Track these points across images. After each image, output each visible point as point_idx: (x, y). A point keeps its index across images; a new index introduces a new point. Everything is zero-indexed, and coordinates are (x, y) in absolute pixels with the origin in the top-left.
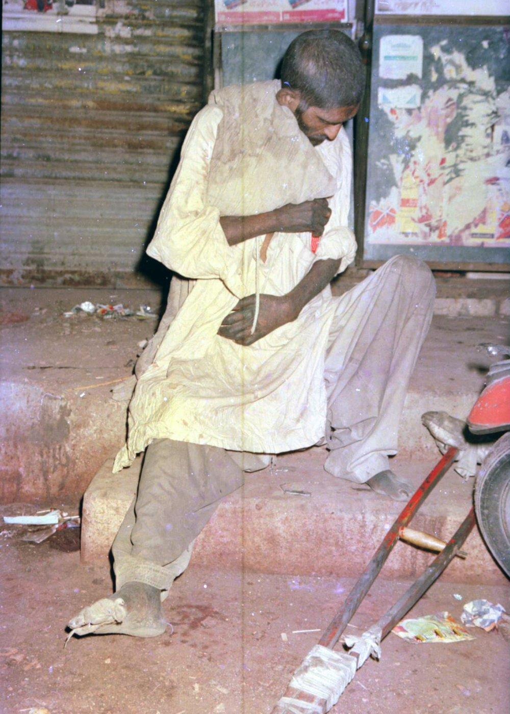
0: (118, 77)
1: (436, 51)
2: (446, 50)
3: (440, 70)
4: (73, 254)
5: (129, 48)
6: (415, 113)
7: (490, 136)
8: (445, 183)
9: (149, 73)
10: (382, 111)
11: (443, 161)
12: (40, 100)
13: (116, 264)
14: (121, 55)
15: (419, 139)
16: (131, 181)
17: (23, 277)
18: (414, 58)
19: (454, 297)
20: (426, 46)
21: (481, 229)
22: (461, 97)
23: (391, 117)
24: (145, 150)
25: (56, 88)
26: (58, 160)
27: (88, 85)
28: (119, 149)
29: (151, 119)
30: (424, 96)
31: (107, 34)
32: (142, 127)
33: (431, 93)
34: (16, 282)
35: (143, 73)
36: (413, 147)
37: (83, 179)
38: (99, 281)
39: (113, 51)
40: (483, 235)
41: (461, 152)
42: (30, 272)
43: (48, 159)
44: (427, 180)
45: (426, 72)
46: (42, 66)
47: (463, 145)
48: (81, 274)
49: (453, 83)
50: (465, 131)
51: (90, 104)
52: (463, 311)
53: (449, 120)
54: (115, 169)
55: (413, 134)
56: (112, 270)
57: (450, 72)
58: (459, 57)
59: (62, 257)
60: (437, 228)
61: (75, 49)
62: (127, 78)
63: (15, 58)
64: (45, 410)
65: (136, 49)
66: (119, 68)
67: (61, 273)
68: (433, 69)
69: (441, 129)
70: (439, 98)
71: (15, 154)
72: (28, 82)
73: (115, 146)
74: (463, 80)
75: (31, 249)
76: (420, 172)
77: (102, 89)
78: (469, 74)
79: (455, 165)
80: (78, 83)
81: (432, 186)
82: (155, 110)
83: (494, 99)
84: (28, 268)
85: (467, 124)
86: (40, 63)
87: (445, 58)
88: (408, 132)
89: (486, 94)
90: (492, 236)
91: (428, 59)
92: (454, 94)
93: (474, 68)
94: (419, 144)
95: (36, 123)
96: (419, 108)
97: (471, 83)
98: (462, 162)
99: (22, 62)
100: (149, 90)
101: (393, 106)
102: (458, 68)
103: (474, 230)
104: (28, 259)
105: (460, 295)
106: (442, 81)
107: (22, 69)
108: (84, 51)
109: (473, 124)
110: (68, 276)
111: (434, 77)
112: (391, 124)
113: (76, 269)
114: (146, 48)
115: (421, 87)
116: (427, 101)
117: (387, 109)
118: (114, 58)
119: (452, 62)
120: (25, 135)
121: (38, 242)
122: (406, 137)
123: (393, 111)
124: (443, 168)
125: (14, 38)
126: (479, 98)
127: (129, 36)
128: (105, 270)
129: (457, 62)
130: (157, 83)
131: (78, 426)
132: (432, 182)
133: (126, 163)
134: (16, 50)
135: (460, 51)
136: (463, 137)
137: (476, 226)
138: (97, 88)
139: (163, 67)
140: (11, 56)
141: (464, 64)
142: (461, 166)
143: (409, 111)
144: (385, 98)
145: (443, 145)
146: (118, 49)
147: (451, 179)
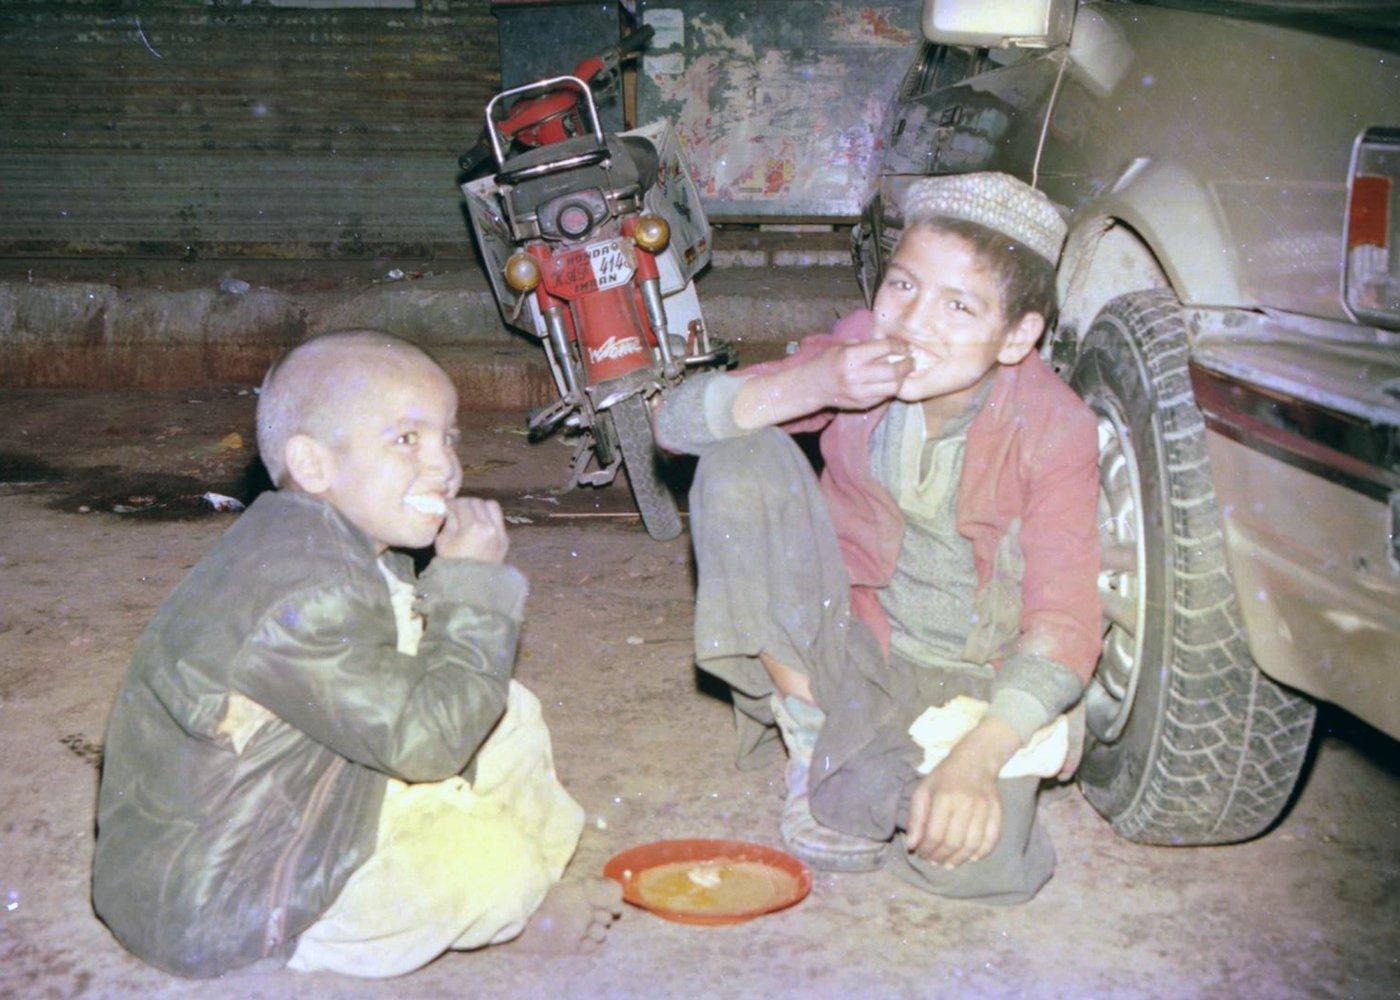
0: (436, 49)
1: (696, 22)
2: (705, 21)
3: (701, 40)
4: (391, 225)
5: (446, 21)
6: (679, 78)
7: (753, 97)
8: (712, 142)
9: (466, 43)
10: (648, 77)
11: (708, 121)
12: (358, 74)
13: (433, 234)
14: (438, 27)
15: (685, 101)
16: (449, 150)
17: (340, 249)
18: (676, 29)
19: (726, 249)
20: (687, 17)
21: (749, 183)
22: (722, 63)
23: (657, 82)
24: (463, 120)
25: (374, 60)
26: (374, 132)
27: (405, 57)
28: (436, 120)
29: (468, 89)
30: (687, 63)
31: (425, 7)
32: (458, 97)
33: (693, 59)
34: (333, 255)
35: (461, 43)
36: (679, 109)
37: (402, 150)
38: (417, 252)
39: (430, 23)
40: (752, 190)
41: (725, 113)
42: (347, 244)
43: (365, 130)
44: (694, 140)
45: (688, 41)
46: (360, 40)
47: (727, 107)
48: (398, 244)
49: (713, 51)
50: (727, 94)
51: (408, 75)
52: (738, 263)
53: (712, 84)
54: (432, 139)
55: (679, 98)
56: (432, 241)
57: (710, 40)
58: (717, 27)
59: (378, 228)
60: (706, 183)
61: (392, 23)
62: (444, 49)
63: (334, 36)
64: (289, 314)
65: (453, 21)
66: (436, 40)
67: (379, 245)
68: (694, 39)
69: (705, 93)
70: (700, 66)
71: (332, 128)
72: (346, 57)
73: (433, 116)
74: (723, 48)
75: (347, 222)
76: (687, 132)
77: (419, 60)
78: (727, 42)
79: (721, 126)
80: (396, 55)
81: (700, 145)
82: (472, 78)
83: (753, 63)
84: (345, 240)
85: (729, 87)
86: (358, 38)
87: (705, 28)
88: (674, 95)
89: (746, 60)
90: (760, 190)
91: (689, 29)
92: (716, 60)
93: (732, 37)
94: (684, 107)
95: (353, 96)
96: (683, 74)
97: (731, 51)
98: (727, 122)
99: (340, 38)
100: (466, 60)
101: (658, 72)
102: (718, 37)
103: (742, 185)
104: (345, 231)
105: (732, 248)
106: (703, 50)
107: (340, 44)
108: (402, 24)
109: (736, 88)
110: (385, 248)
111: (696, 45)
112: (657, 88)
113: (395, 240)
114: (463, 19)
115: (684, 54)
116: (690, 67)
117: (652, 75)
118: (431, 29)
119: (712, 32)
120: (341, 108)
121: (355, 214)
122: (671, 101)
123: (658, 77)
124: (710, 128)
125: (332, 16)
126: (739, 63)
127: (446, 8)
128: (424, 241)
129: (716, 30)
130: (475, 53)
131: (312, 324)
132: (699, 141)
133: (443, 131)
134: (335, 26)
135: (718, 22)
136: (727, 99)
137: (744, 182)
138: (414, 60)
139: (481, 37)
140: (330, 33)
141: (724, 34)
142: (726, 126)
143: (674, 77)
144: (650, 65)
145: (707, 107)
146: (435, 21)
147: (717, 138)
